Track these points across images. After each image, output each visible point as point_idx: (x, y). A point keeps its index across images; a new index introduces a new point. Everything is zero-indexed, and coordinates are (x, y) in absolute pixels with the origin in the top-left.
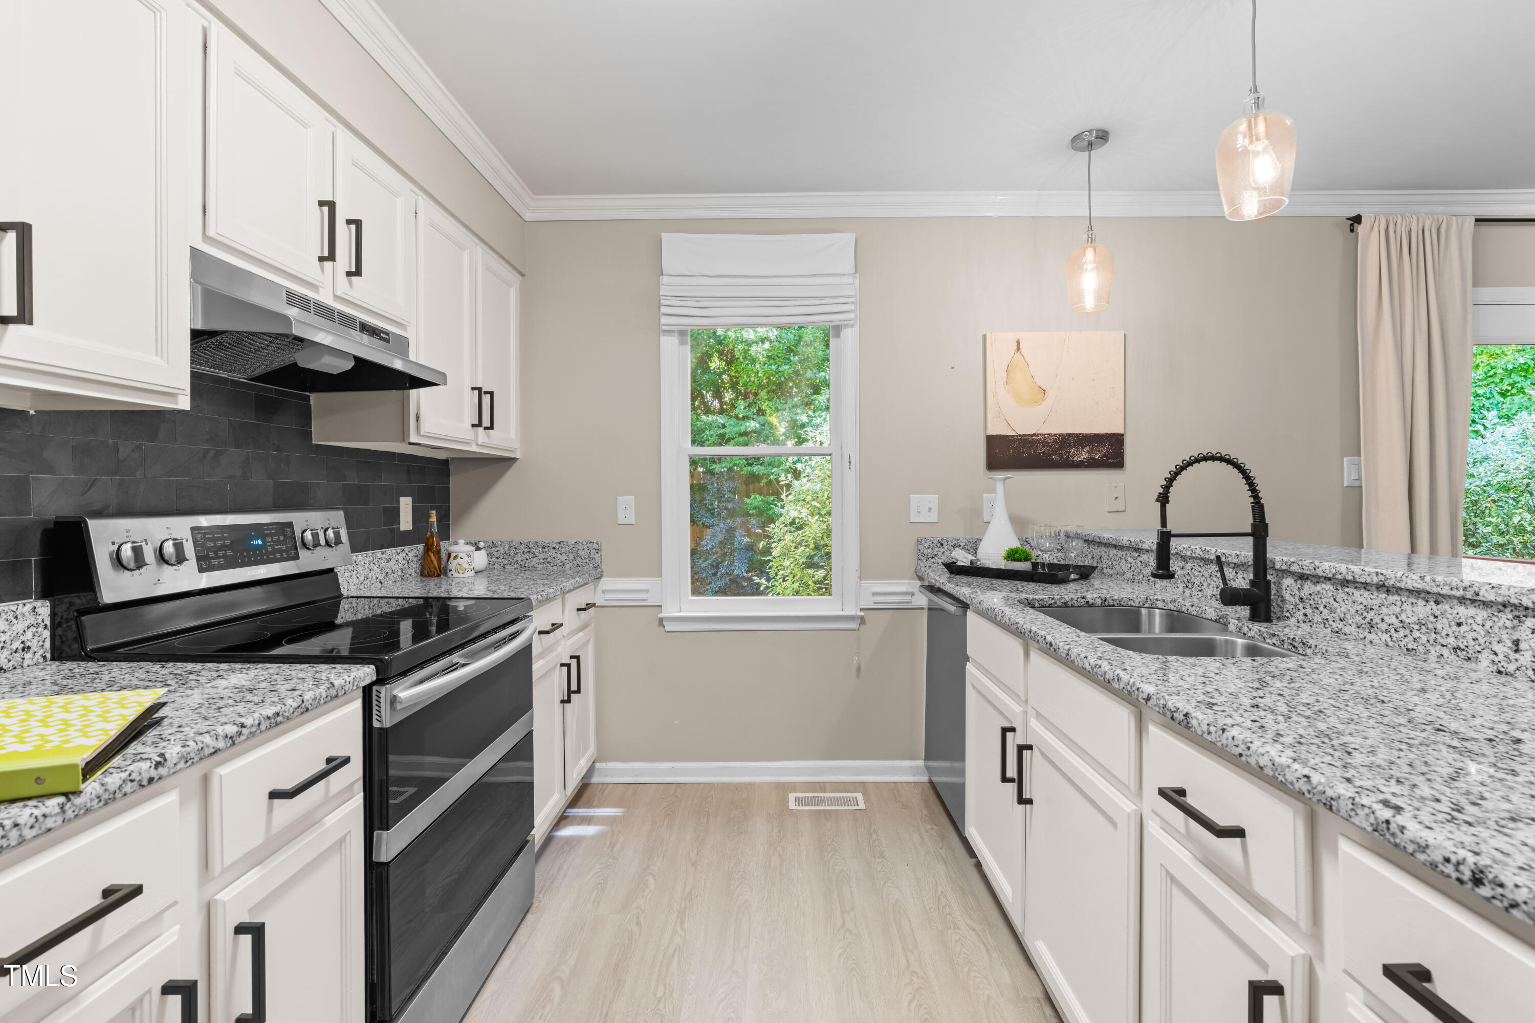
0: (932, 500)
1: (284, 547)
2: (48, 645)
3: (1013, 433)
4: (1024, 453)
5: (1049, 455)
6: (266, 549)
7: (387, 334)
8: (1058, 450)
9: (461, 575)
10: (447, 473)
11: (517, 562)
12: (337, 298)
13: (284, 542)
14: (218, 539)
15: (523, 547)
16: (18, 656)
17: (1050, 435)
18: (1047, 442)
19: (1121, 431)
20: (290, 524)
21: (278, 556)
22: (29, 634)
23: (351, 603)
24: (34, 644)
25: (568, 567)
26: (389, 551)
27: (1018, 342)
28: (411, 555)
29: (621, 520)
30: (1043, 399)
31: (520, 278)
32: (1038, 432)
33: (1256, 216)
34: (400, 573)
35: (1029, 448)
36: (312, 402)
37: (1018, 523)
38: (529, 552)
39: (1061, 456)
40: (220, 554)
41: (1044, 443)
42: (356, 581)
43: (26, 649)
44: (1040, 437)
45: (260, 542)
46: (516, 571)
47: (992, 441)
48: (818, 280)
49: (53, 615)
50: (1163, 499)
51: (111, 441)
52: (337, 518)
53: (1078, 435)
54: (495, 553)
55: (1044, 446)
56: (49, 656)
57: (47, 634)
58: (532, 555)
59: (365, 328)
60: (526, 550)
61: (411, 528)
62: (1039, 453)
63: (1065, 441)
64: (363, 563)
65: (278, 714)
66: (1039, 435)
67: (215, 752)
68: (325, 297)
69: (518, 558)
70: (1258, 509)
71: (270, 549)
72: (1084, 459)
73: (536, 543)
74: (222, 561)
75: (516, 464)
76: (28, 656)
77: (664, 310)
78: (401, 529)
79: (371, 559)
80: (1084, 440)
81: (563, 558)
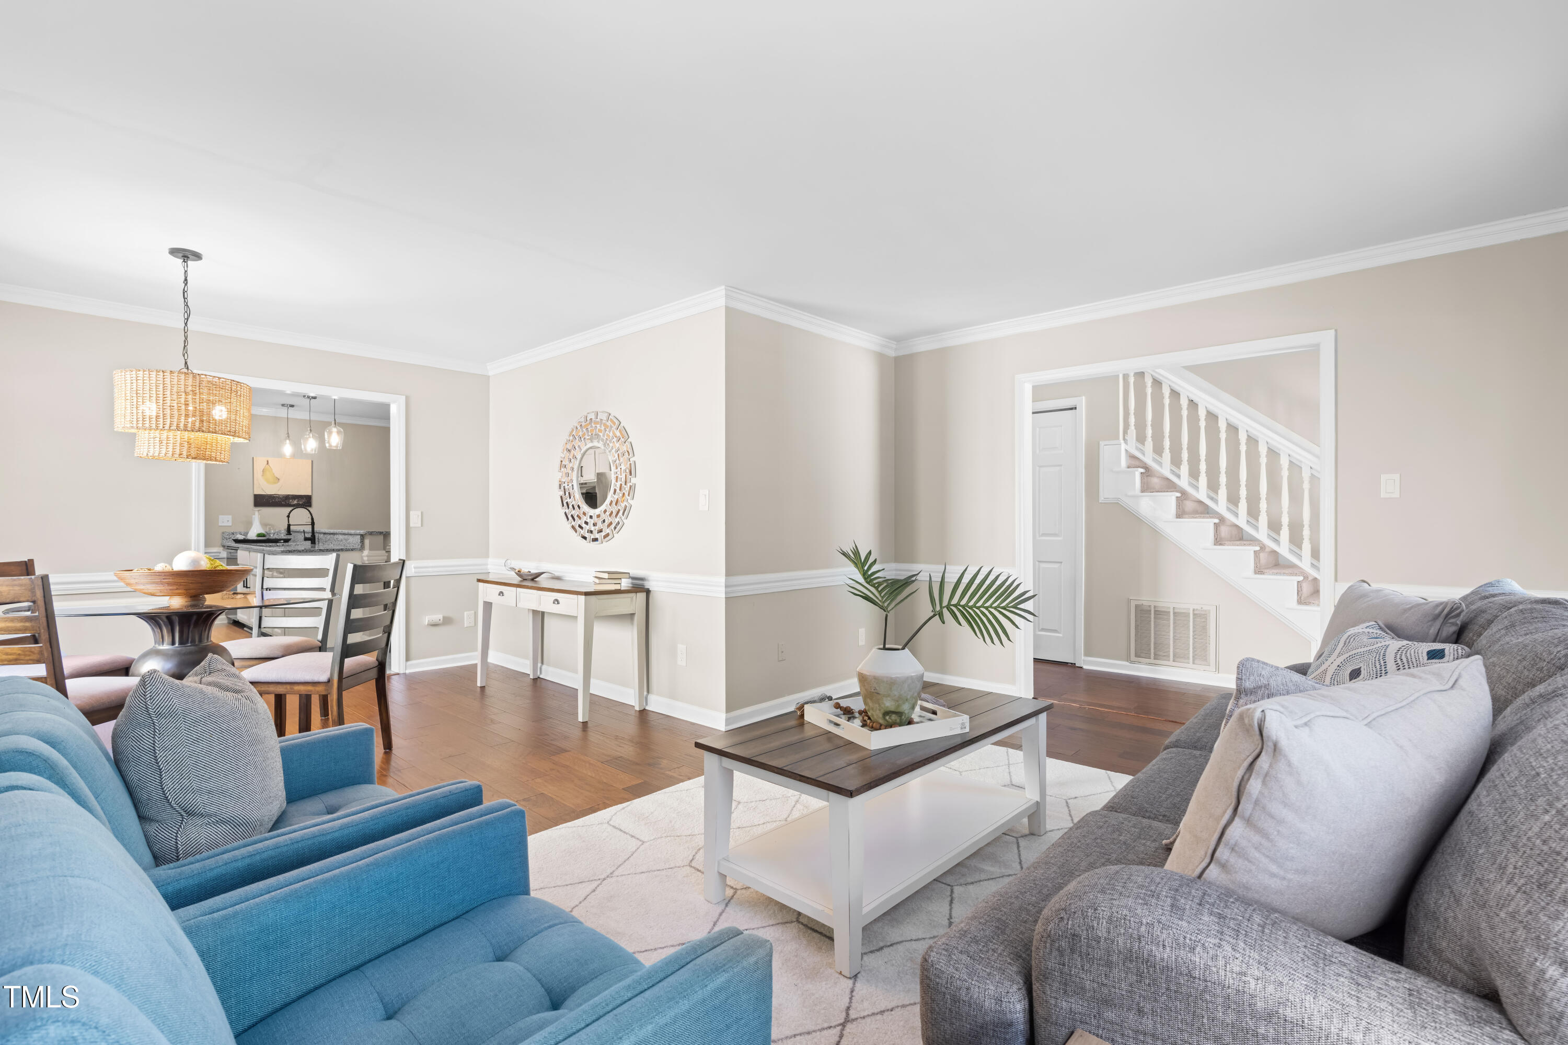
0: (230, 517)
3: (266, 494)
4: (269, 501)
5: (280, 502)
8: (284, 500)
17: (281, 495)
18: (280, 498)
19: (310, 494)
27: (268, 461)
30: (278, 482)
32: (275, 494)
35: (271, 499)
37: (264, 525)
39: (285, 502)
41: (278, 498)
44: (276, 496)
47: (256, 497)
50: (288, 517)
53: (293, 495)
62: (275, 501)
70: (312, 519)
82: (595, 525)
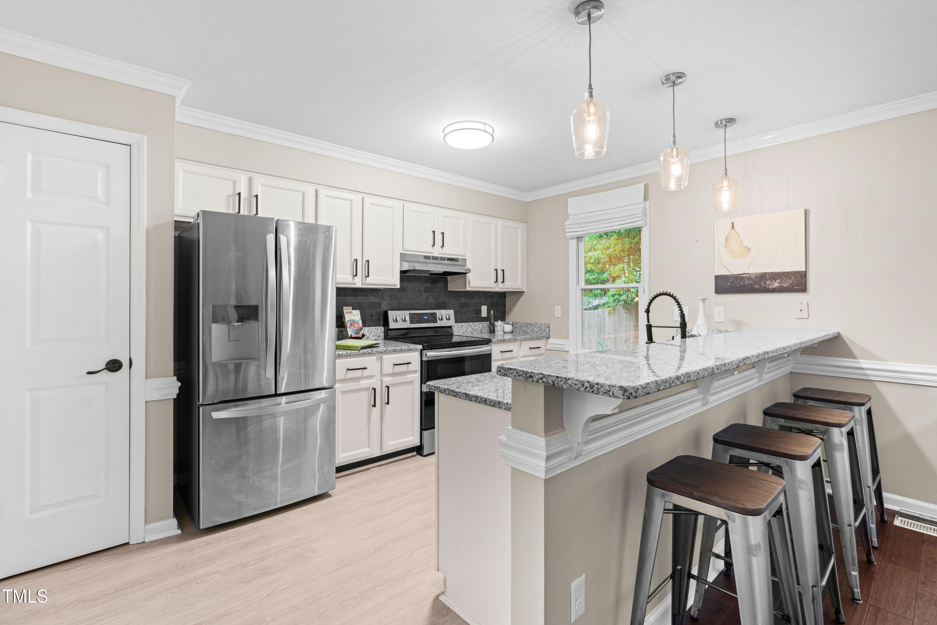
1: (433, 319)
2: (383, 336)
3: (730, 274)
4: (736, 284)
5: (752, 285)
6: (428, 319)
7: (458, 259)
8: (758, 282)
9: (498, 333)
10: (505, 297)
11: (523, 330)
12: (439, 254)
13: (433, 318)
14: (416, 316)
15: (525, 325)
16: (378, 337)
17: (753, 274)
18: (751, 278)
19: (804, 270)
20: (436, 313)
21: (431, 321)
22: (380, 334)
23: (460, 338)
24: (381, 335)
25: (538, 333)
26: (475, 323)
27: (733, 224)
28: (485, 325)
29: (556, 315)
30: (748, 254)
31: (526, 224)
32: (745, 273)
33: (674, 189)
34: (480, 330)
35: (740, 282)
36: (448, 279)
38: (527, 327)
39: (760, 285)
40: (416, 320)
41: (749, 278)
42: (462, 331)
43: (380, 336)
44: (747, 275)
45: (426, 317)
46: (523, 334)
47: (719, 279)
48: (629, 208)
49: (384, 330)
50: (648, 311)
51: (396, 294)
52: (451, 312)
53: (771, 273)
54: (517, 326)
55: (749, 280)
56: (383, 338)
57: (383, 334)
58: (528, 328)
59: (449, 259)
60: (526, 326)
61: (486, 316)
62: (746, 284)
63: (763, 277)
64: (465, 326)
65: (395, 349)
66: (746, 274)
67: (382, 352)
68: (436, 254)
69: (524, 329)
70: (683, 316)
71: (429, 319)
72: (776, 287)
73: (529, 323)
74: (416, 322)
75: (525, 293)
76: (380, 338)
77: (567, 230)
78: (482, 316)
79: (468, 325)
80: (775, 276)
81: (537, 329)
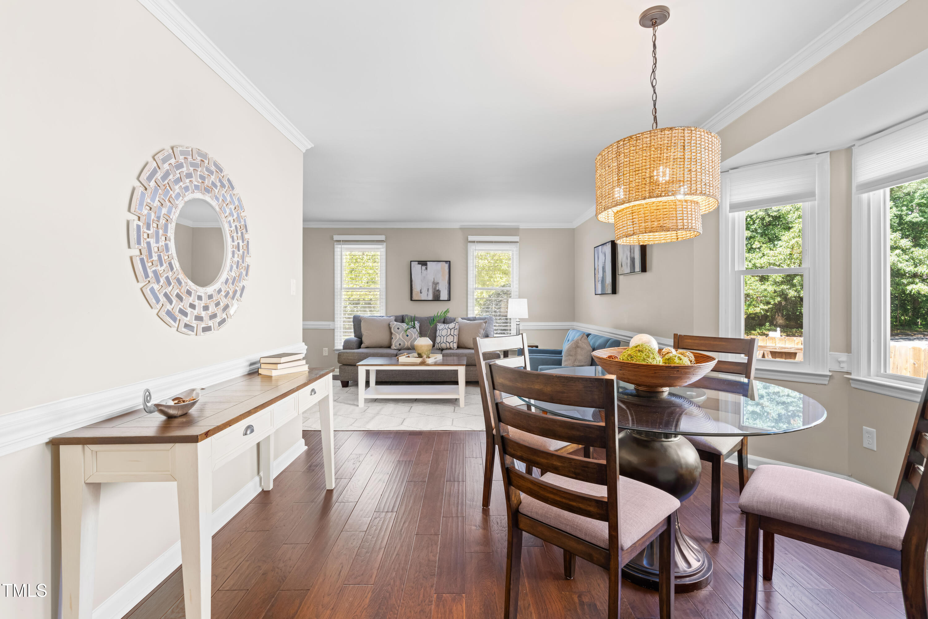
82: (217, 304)
